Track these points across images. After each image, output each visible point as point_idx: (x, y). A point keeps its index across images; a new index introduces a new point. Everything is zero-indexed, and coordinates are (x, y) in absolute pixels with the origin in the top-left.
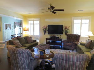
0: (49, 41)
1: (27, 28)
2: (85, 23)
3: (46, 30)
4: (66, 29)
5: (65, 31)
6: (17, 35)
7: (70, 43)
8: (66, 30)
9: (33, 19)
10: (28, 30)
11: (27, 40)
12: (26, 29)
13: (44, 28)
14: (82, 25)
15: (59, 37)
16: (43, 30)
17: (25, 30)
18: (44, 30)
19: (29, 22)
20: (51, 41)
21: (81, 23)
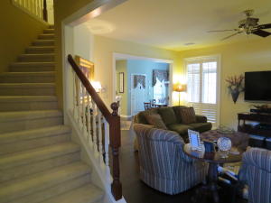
0: (247, 123)
3: (240, 90)
6: (157, 103)
10: (184, 89)
12: (180, 88)
13: (232, 83)
16: (230, 87)
17: (177, 90)
19: (190, 67)
20: (254, 124)
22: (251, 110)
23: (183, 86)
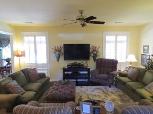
0: (66, 73)
1: (22, 50)
2: (122, 42)
3: (61, 54)
4: (94, 50)
5: (92, 55)
7: (103, 73)
8: (95, 52)
9: (33, 33)
10: (23, 54)
11: (28, 75)
12: (20, 53)
13: (56, 50)
14: (118, 44)
15: (83, 65)
16: (55, 53)
17: (18, 56)
18: (57, 53)
20: (70, 73)
21: (116, 42)
22: (68, 65)
23: (22, 52)
